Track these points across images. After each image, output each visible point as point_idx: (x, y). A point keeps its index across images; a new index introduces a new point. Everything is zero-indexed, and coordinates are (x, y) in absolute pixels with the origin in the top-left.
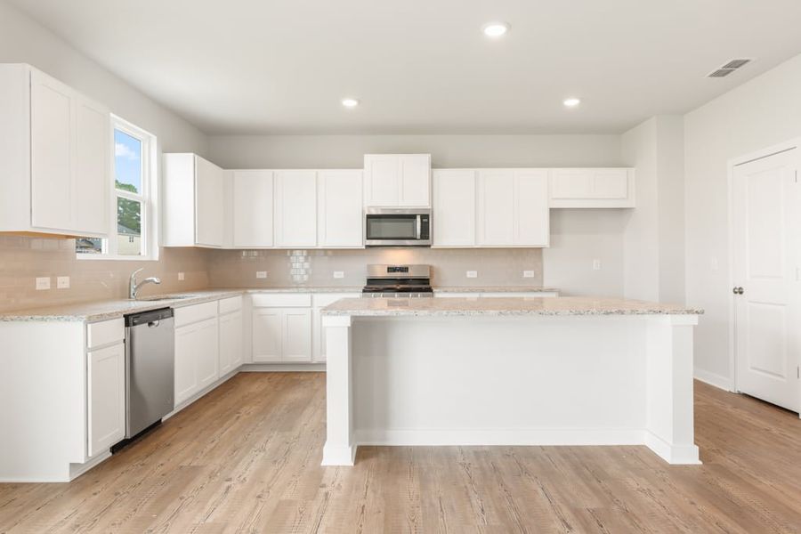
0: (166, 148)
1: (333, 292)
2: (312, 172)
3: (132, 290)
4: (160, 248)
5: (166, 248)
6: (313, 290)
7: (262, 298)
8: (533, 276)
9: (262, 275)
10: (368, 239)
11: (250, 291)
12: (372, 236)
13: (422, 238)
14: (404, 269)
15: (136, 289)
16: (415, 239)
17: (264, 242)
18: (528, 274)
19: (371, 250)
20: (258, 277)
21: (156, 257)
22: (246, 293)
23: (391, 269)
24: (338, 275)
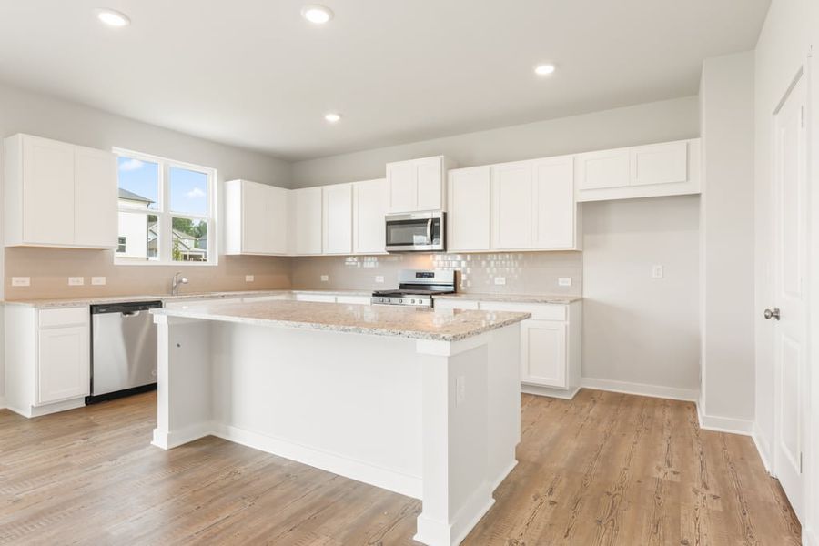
2: (349, 185)
8: (569, 284)
9: (325, 278)
10: (387, 245)
12: (392, 241)
13: (433, 242)
18: (565, 282)
23: (420, 275)
24: (380, 279)
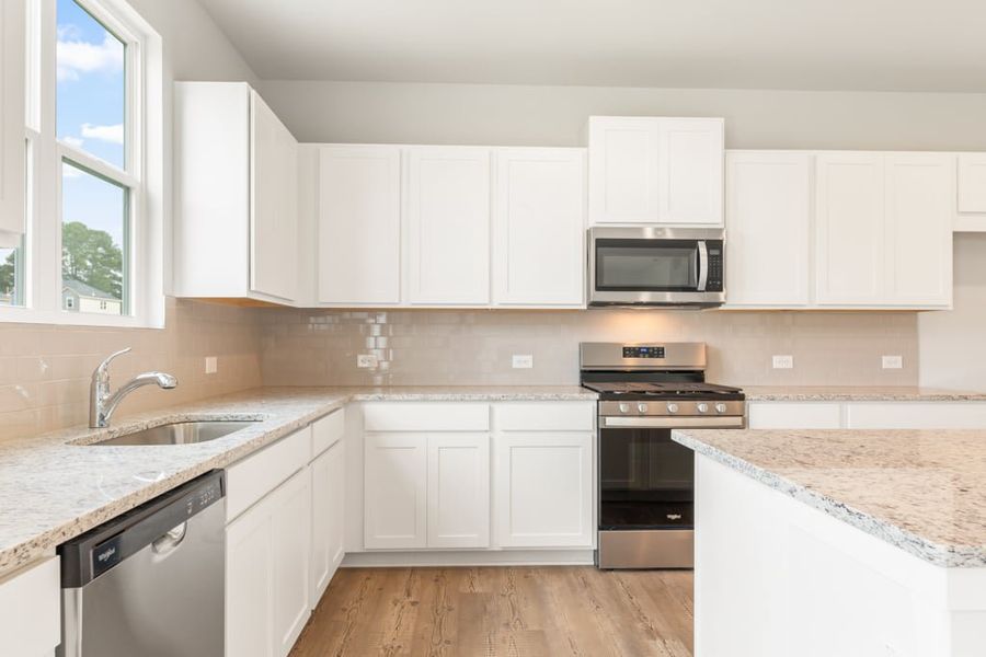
0: (182, 71)
1: (538, 399)
2: (481, 152)
3: (99, 404)
4: (168, 298)
5: (182, 301)
6: (493, 396)
7: (384, 412)
8: (899, 365)
10: (598, 288)
11: (360, 397)
12: (606, 283)
13: (709, 288)
14: (657, 352)
15: (108, 403)
16: (694, 290)
17: (380, 293)
18: (891, 362)
19: (599, 312)
20: (360, 365)
21: (159, 320)
22: (351, 400)
23: (630, 352)
24: (522, 361)
